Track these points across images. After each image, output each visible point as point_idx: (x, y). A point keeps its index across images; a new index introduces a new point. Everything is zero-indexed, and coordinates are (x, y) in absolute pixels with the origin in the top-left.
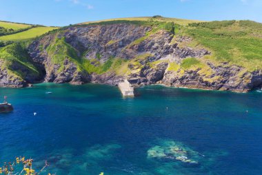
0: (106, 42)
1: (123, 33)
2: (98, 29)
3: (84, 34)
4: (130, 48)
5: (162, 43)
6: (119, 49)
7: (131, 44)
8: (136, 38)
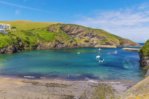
0: (71, 32)
1: (78, 29)
2: (69, 26)
3: (63, 28)
4: (81, 35)
5: (91, 34)
6: (77, 35)
7: (82, 33)
8: (82, 32)
